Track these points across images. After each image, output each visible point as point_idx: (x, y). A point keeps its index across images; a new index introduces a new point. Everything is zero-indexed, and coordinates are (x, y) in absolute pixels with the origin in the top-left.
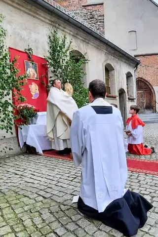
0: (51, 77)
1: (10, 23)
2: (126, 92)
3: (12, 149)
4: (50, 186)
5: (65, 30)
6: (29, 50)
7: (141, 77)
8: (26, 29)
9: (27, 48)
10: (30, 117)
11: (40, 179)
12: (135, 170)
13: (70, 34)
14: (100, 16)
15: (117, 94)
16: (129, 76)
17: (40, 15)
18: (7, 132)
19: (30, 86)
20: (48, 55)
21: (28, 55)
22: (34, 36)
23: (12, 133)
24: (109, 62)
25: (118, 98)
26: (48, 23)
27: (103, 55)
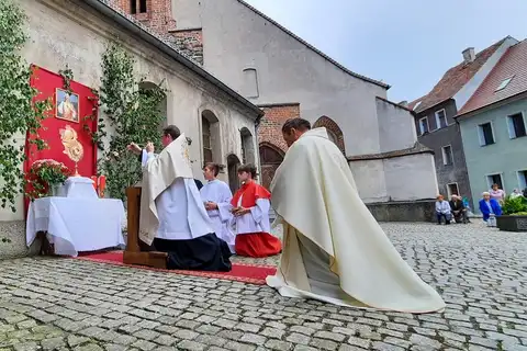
0: (101, 120)
1: (38, 28)
2: (241, 161)
3: (9, 241)
4: (62, 302)
5: (134, 49)
6: (66, 72)
7: (266, 140)
8: (65, 40)
9: (64, 69)
10: (53, 181)
11: (47, 291)
12: (253, 280)
13: (141, 56)
14: (197, 46)
15: (224, 162)
16: (245, 135)
17: (91, 23)
18: (3, 206)
19: (61, 131)
20: (101, 84)
21: (64, 81)
22: (77, 52)
23: (14, 210)
24: (209, 107)
25: (226, 170)
26: (104, 37)
27: (199, 95)
